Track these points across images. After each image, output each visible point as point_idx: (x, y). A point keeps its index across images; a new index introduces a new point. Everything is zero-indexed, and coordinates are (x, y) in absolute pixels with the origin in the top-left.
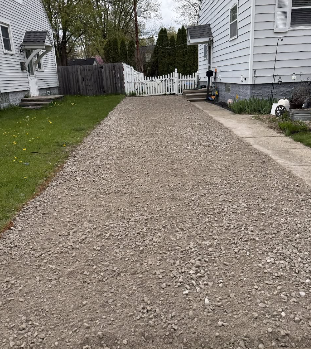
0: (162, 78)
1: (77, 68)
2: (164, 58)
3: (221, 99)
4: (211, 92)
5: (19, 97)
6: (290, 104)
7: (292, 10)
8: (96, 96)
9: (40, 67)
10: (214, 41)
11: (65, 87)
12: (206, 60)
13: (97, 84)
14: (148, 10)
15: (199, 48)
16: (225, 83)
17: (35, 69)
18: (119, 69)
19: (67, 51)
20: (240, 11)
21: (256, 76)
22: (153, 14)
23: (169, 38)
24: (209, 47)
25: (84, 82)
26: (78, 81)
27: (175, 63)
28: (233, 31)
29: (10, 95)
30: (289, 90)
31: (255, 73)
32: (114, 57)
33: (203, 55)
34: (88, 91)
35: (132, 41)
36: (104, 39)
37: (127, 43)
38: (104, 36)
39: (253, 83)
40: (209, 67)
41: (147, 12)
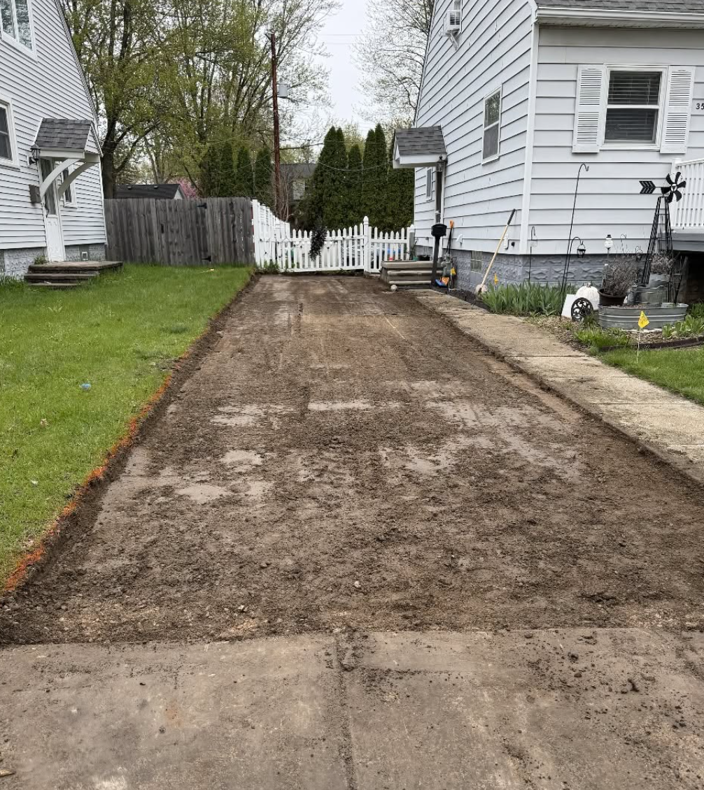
0: (337, 235)
1: (149, 205)
2: (336, 193)
3: (461, 285)
4: (442, 269)
5: (24, 261)
6: (601, 296)
7: (609, 110)
8: (192, 267)
9: (69, 198)
10: (449, 163)
11: (120, 244)
12: (430, 201)
13: (194, 240)
14: (300, 85)
15: (417, 176)
16: (471, 251)
17: (59, 203)
18: (243, 211)
19: (117, 167)
20: (505, 105)
21: (534, 238)
22: (311, 94)
23: (348, 150)
24: (439, 175)
25: (163, 236)
26: (150, 233)
27: (360, 204)
28: (491, 143)
29: (6, 255)
30: (601, 269)
31: (533, 233)
32: (223, 185)
33: (424, 190)
34: (171, 255)
35: (266, 152)
36: (202, 143)
37: (253, 155)
38: (202, 137)
39: (529, 253)
40: (438, 217)
41: (299, 88)
